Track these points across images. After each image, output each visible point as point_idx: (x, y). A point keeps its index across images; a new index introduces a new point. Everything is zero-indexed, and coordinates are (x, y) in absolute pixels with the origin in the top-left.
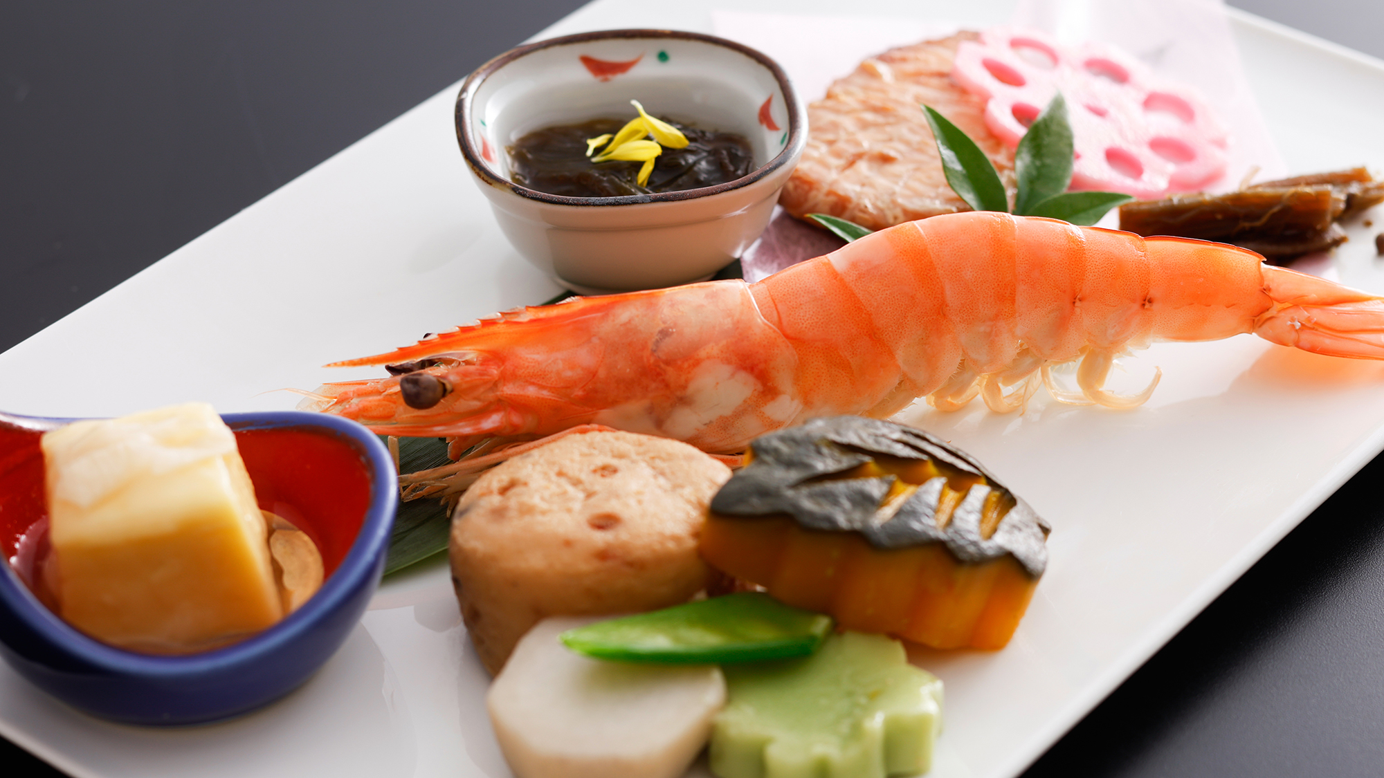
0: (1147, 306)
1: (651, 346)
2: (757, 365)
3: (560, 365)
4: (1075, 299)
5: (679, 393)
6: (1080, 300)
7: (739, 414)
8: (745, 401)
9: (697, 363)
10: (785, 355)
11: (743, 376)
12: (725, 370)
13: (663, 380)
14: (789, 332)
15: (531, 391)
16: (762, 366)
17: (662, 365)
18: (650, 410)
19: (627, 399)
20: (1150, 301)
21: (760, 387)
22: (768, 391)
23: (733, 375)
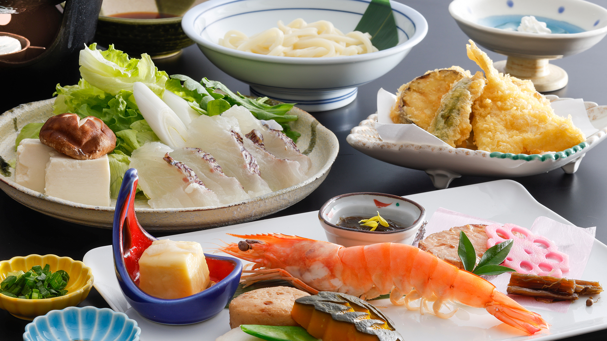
0: (452, 288)
1: (305, 253)
2: (331, 267)
3: (282, 251)
4: (429, 278)
5: (307, 268)
6: (431, 279)
7: (324, 279)
8: (325, 276)
9: (315, 261)
10: (339, 267)
11: (326, 268)
12: (321, 265)
13: (305, 263)
14: (343, 260)
15: (272, 255)
16: (332, 267)
17: (306, 259)
18: (299, 270)
19: (294, 265)
20: (453, 287)
21: (330, 273)
22: (333, 275)
23: (323, 267)
